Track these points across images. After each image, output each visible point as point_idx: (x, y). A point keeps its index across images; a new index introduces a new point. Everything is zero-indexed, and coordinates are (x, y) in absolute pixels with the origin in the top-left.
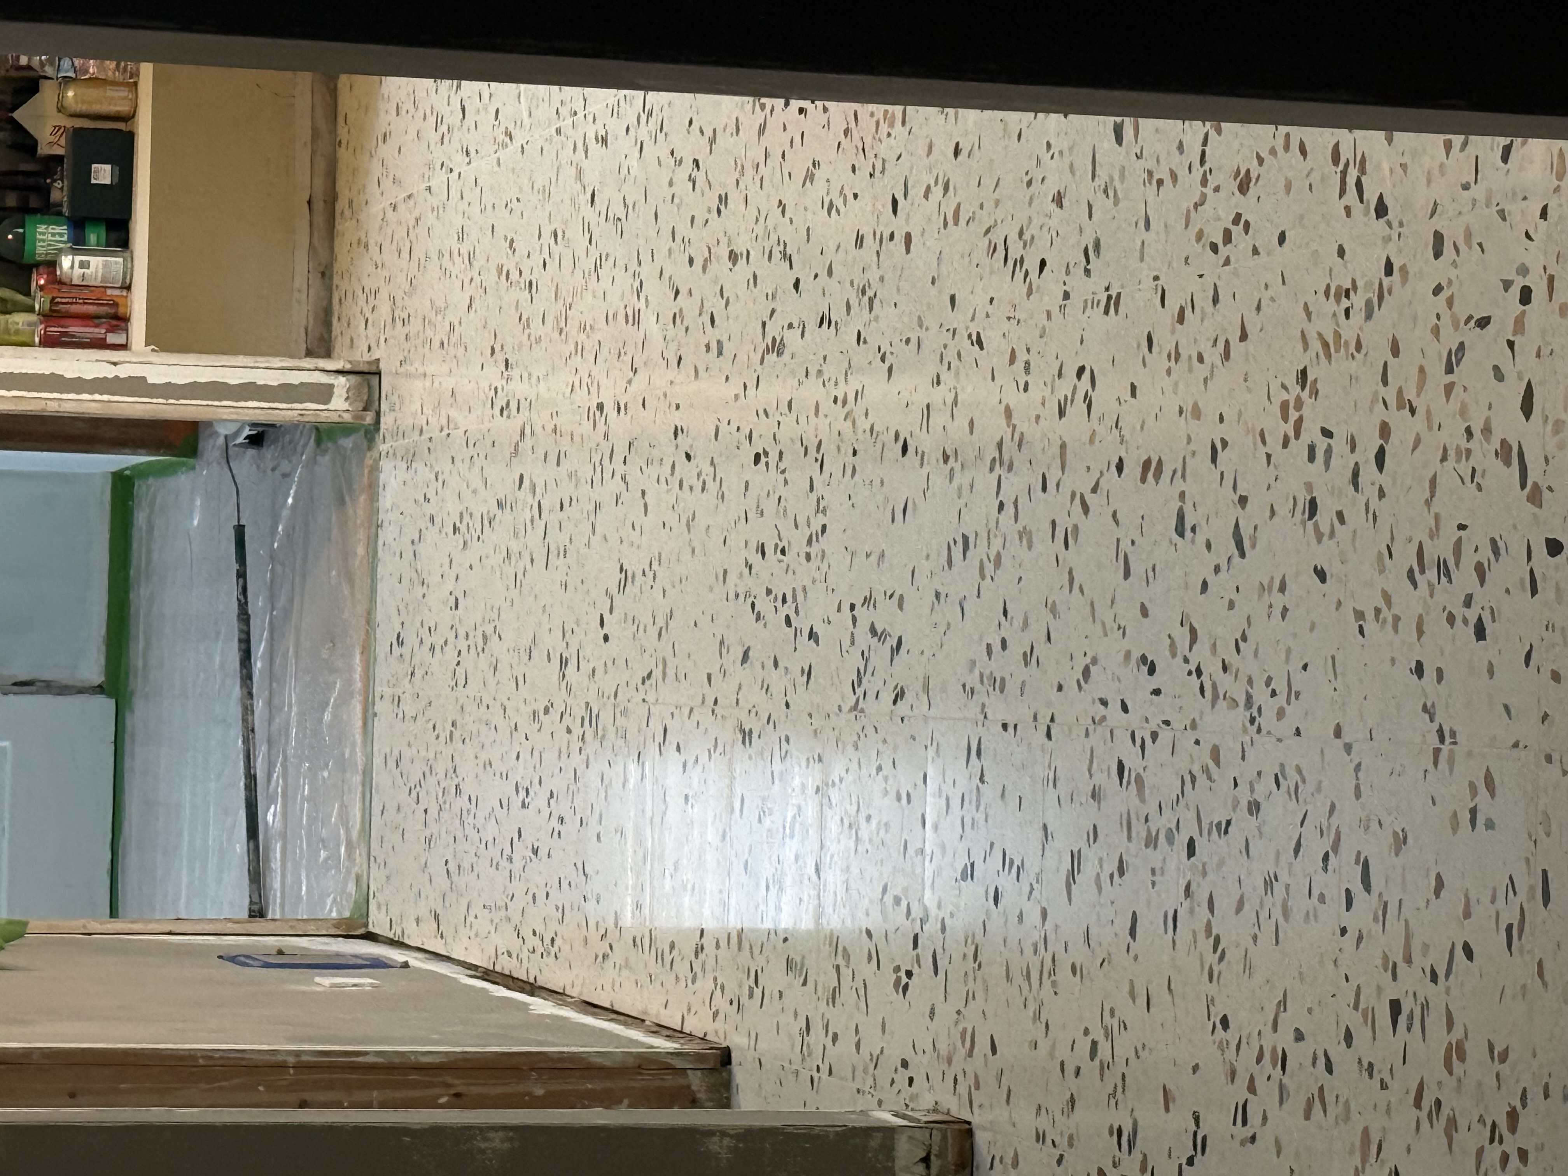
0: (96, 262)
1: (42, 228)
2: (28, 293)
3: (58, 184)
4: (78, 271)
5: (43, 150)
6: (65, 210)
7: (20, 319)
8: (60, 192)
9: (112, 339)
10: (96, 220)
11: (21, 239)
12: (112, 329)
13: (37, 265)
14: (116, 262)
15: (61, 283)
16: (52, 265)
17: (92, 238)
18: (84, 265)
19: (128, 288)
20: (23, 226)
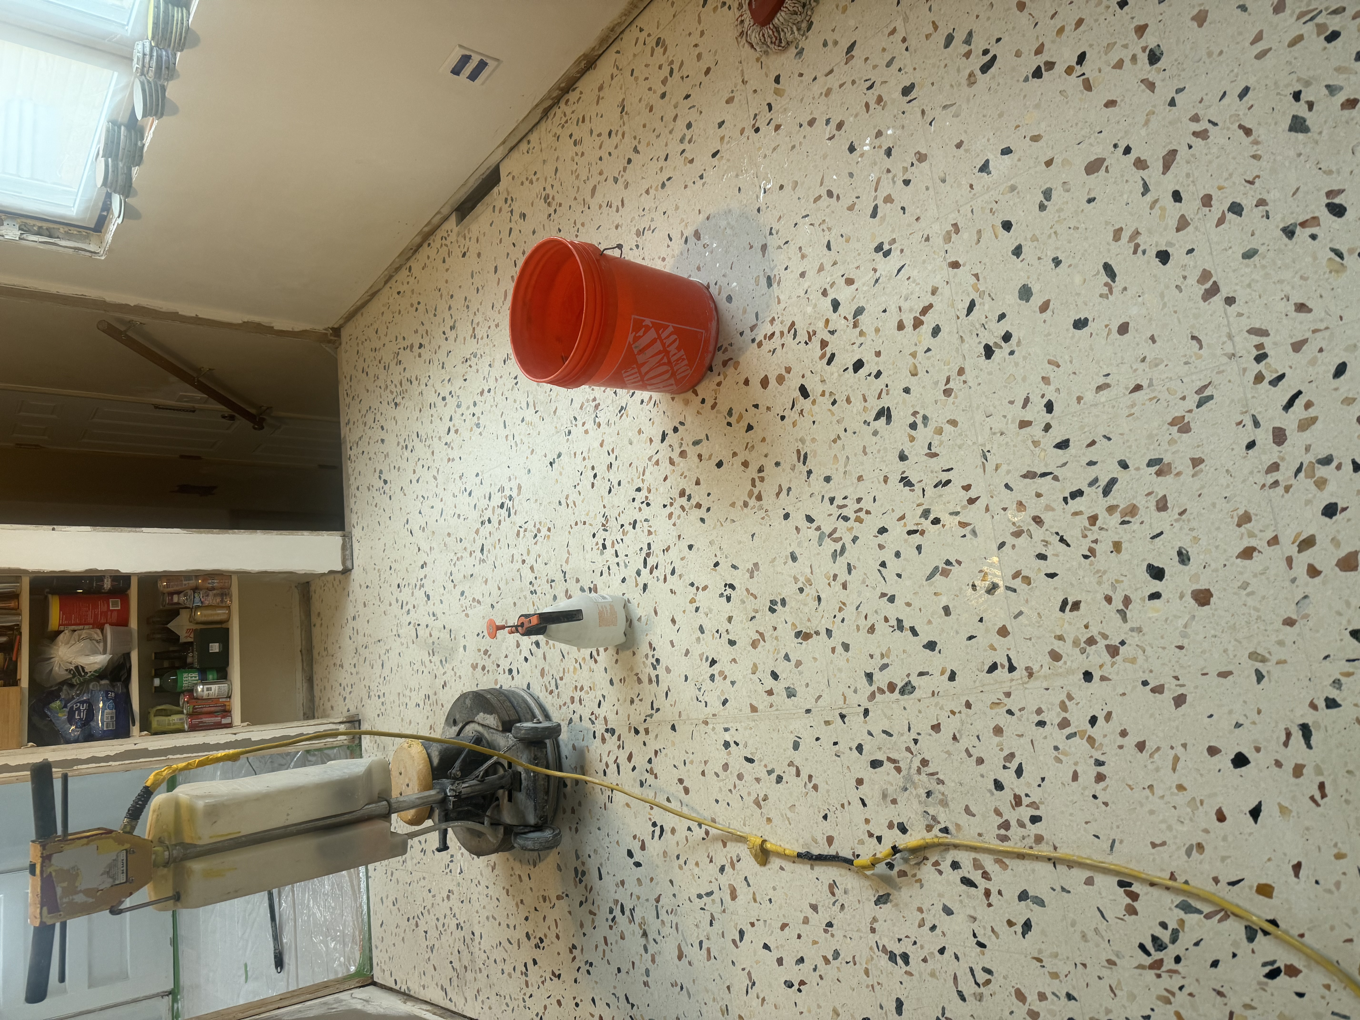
0: (215, 688)
1: (185, 675)
2: (178, 705)
3: (190, 655)
4: (206, 692)
5: (182, 640)
6: (196, 665)
7: (175, 718)
8: (192, 657)
9: (224, 721)
10: (211, 669)
11: (176, 681)
12: (224, 717)
13: (183, 692)
14: (224, 686)
15: (197, 699)
16: (191, 691)
17: (210, 677)
18: (208, 689)
19: (230, 697)
20: (176, 675)
